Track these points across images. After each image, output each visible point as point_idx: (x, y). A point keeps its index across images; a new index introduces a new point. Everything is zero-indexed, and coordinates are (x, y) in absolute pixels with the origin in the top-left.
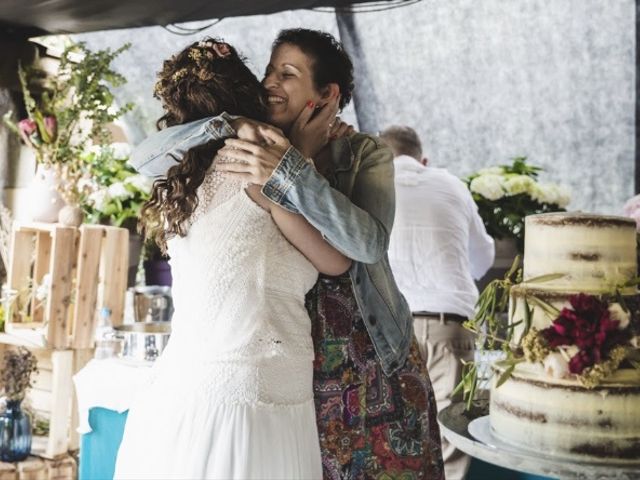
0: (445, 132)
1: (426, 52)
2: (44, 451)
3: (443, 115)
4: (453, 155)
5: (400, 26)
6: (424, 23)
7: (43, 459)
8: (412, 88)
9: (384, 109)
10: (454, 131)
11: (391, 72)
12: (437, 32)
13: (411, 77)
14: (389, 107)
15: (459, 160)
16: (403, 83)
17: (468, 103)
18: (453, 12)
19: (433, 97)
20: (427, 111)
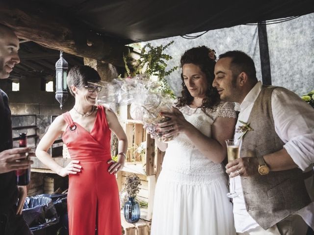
0: (298, 76)
1: (295, 41)
2: (146, 217)
3: (298, 68)
4: (299, 85)
5: (285, 30)
6: (296, 28)
7: (145, 220)
8: (286, 57)
9: (274, 67)
10: (302, 75)
11: (279, 51)
12: (301, 32)
13: (287, 52)
14: (276, 66)
15: (302, 87)
16: (283, 56)
17: (310, 63)
18: (311, 23)
19: (295, 61)
20: (292, 67)
